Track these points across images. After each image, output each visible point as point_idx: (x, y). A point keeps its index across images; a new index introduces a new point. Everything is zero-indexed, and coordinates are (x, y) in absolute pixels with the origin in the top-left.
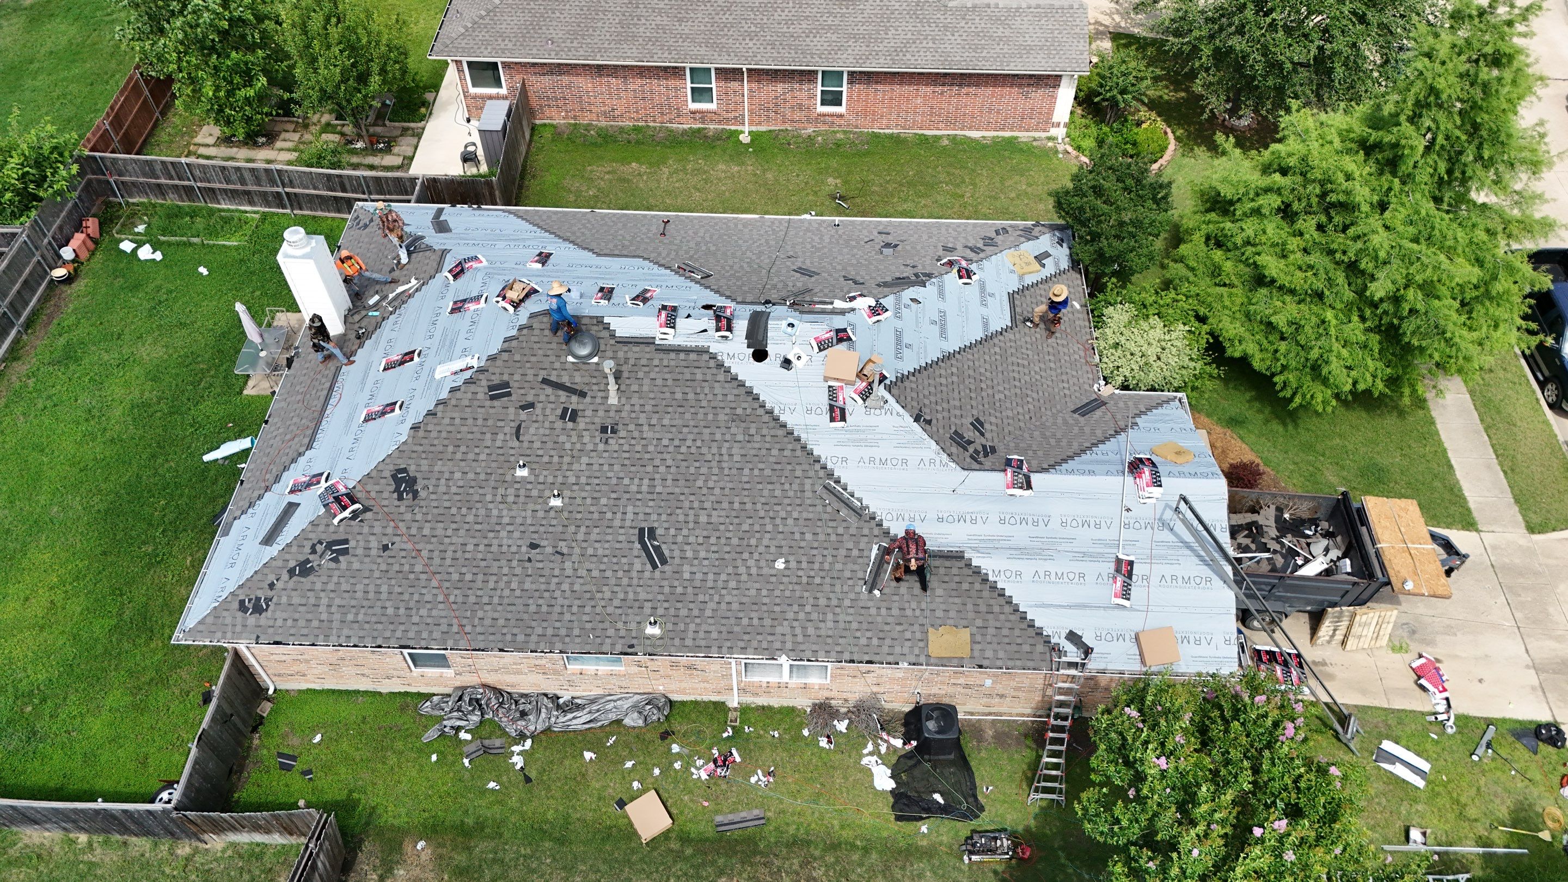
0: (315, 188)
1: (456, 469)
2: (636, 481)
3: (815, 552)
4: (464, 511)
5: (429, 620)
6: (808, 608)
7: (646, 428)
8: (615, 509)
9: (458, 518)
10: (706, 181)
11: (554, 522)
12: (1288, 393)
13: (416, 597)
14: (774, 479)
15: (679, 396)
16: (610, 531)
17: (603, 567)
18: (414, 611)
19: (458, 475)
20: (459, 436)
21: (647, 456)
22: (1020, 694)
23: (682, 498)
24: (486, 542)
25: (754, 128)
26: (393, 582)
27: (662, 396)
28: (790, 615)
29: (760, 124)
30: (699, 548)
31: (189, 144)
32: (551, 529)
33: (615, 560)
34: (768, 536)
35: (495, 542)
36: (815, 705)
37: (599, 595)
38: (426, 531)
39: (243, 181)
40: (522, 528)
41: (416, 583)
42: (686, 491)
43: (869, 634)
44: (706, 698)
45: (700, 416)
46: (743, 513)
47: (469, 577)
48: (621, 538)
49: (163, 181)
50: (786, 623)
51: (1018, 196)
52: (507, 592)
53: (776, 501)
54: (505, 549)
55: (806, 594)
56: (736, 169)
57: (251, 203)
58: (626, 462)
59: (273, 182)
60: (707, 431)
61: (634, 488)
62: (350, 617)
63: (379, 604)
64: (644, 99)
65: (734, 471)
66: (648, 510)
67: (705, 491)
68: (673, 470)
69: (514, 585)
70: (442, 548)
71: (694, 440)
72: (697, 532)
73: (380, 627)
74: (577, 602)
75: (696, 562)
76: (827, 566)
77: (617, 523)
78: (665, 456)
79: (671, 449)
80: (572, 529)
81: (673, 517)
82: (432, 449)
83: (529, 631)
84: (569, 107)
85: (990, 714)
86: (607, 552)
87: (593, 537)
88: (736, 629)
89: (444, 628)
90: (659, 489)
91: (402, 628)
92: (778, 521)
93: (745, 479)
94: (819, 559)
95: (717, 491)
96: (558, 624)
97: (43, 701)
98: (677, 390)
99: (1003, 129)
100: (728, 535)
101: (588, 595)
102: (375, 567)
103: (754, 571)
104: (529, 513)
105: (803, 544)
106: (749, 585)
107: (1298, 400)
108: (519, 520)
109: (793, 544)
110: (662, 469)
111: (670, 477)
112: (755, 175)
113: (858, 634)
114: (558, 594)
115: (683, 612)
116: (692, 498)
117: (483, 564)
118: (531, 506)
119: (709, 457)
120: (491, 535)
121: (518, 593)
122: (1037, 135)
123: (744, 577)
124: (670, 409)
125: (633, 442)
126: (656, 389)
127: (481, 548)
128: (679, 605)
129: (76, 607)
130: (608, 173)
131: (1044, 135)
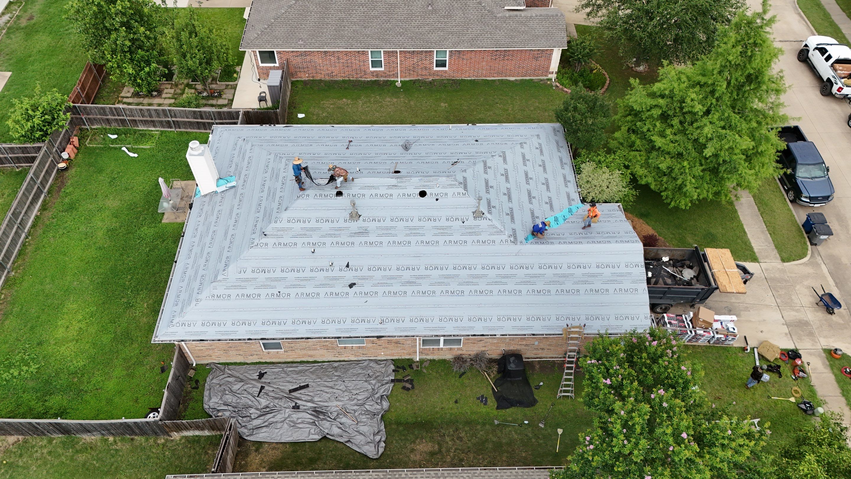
0: (187, 118)
10: (381, 107)
12: (669, 201)
22: (552, 348)
25: (403, 79)
29: (406, 77)
31: (118, 97)
36: (455, 358)
39: (151, 116)
44: (403, 357)
49: (110, 117)
51: (535, 109)
56: (395, 100)
57: (154, 126)
59: (166, 116)
64: (348, 66)
84: (310, 72)
85: (537, 358)
97: (82, 376)
99: (525, 76)
107: (673, 204)
112: (405, 103)
122: (542, 78)
129: (92, 330)
130: (332, 104)
131: (545, 78)
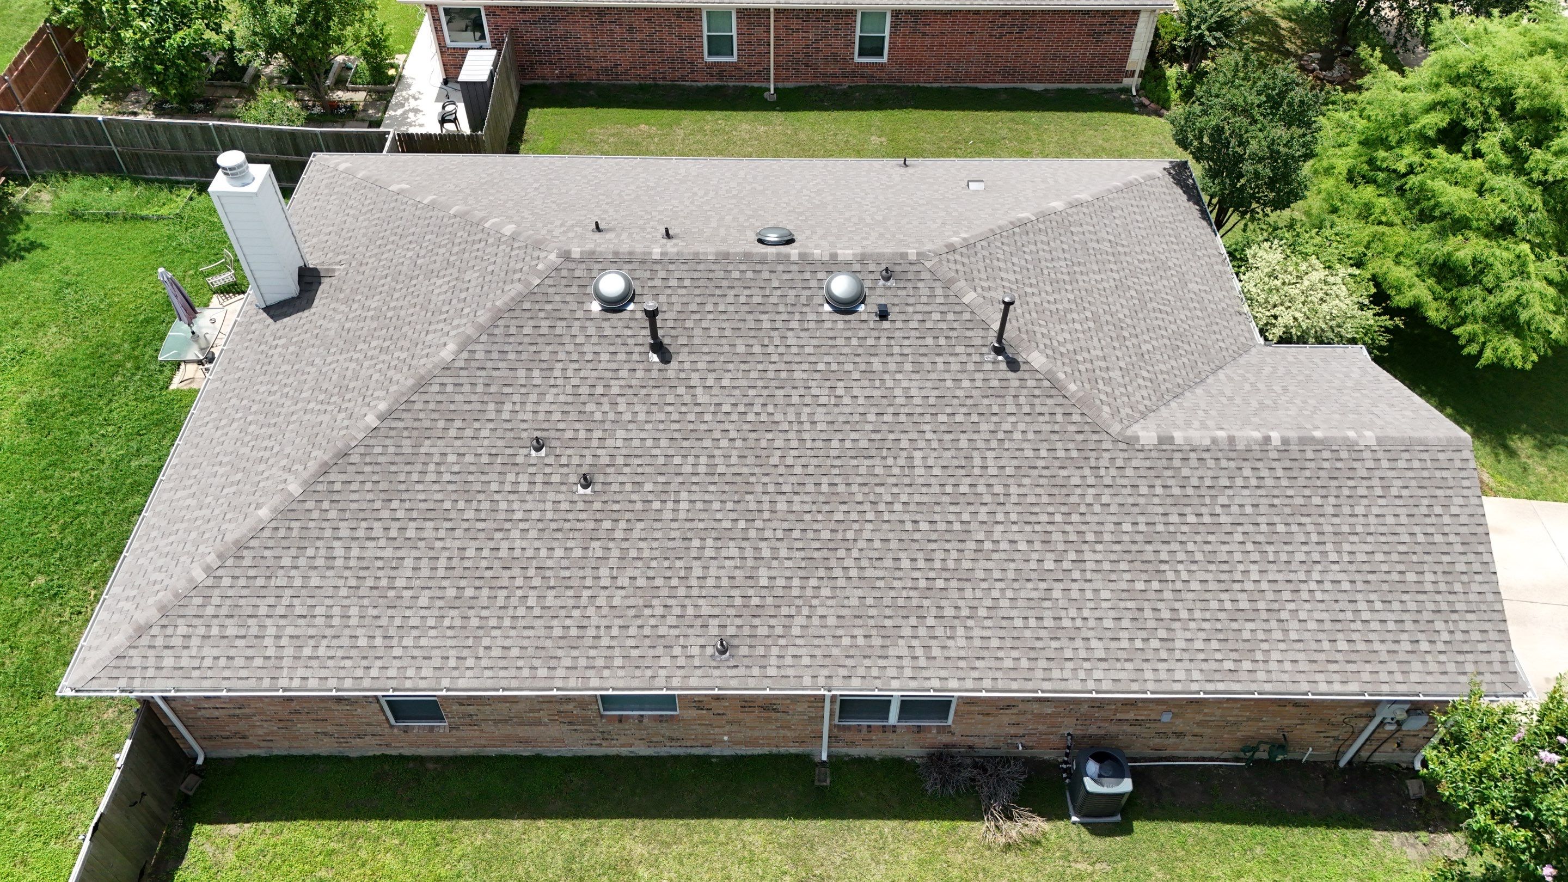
1: (449, 450)
2: (691, 460)
3: (933, 546)
4: (461, 505)
5: (416, 653)
6: (930, 621)
7: (699, 391)
8: (664, 497)
9: (453, 515)
11: (583, 516)
13: (398, 621)
14: (873, 452)
15: (741, 349)
16: (658, 525)
17: (651, 573)
18: (395, 642)
19: (451, 458)
20: (452, 407)
21: (704, 427)
22: (1207, 731)
23: (753, 479)
24: (492, 544)
25: (780, 85)
26: (366, 602)
27: (719, 349)
28: (907, 632)
29: (787, 79)
30: (779, 544)
32: (579, 525)
33: (666, 564)
34: (869, 526)
35: (505, 545)
36: (930, 756)
37: (647, 612)
38: (410, 533)
40: (540, 525)
41: (398, 603)
42: (757, 470)
43: (1015, 654)
44: (783, 750)
45: (771, 375)
46: (834, 498)
47: (469, 592)
48: (673, 534)
50: (901, 642)
52: (521, 612)
53: (877, 481)
54: (517, 553)
55: (926, 603)
58: (676, 435)
60: (781, 392)
61: (688, 469)
62: (307, 652)
63: (347, 632)
64: (652, 51)
65: (819, 444)
66: (707, 497)
67: (781, 470)
68: (739, 443)
69: (531, 602)
70: (432, 554)
71: (764, 405)
72: (775, 524)
73: (348, 663)
74: (620, 622)
75: (775, 563)
76: (951, 564)
77: (668, 515)
78: (727, 426)
79: (734, 417)
80: (607, 524)
81: (742, 506)
82: (416, 424)
83: (553, 663)
86: (656, 554)
87: (636, 534)
88: (835, 651)
89: (437, 662)
90: (721, 469)
91: (379, 663)
92: (882, 507)
93: (834, 453)
94: (940, 555)
95: (798, 470)
96: (593, 653)
98: (739, 341)
99: (1069, 81)
100: (816, 526)
101: (632, 612)
102: (341, 583)
103: (853, 573)
104: (549, 506)
105: (917, 536)
106: (848, 592)
108: (535, 515)
109: (904, 536)
110: (724, 443)
111: (734, 453)
112: (785, 134)
113: (1001, 654)
114: (591, 611)
115: (763, 631)
116: (766, 479)
117: (489, 574)
118: (551, 496)
119: (785, 426)
120: (498, 535)
121: (537, 611)
122: (1107, 86)
123: (841, 582)
124: (731, 366)
125: (684, 409)
126: (710, 341)
127: (486, 553)
128: (756, 622)
130: (613, 135)
131: (1115, 86)
